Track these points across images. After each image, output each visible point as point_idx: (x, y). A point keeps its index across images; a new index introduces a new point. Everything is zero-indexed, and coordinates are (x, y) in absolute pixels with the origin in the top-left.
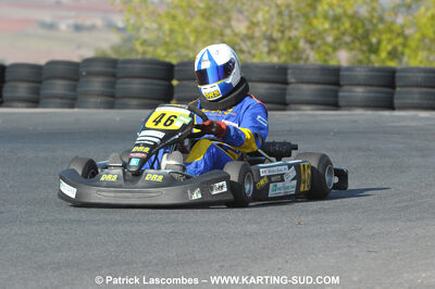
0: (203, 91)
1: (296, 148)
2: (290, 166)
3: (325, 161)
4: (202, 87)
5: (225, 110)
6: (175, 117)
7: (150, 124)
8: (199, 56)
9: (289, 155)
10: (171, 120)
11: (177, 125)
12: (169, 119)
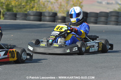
0: (71, 20)
1: (98, 37)
2: (96, 43)
3: (107, 41)
4: (71, 19)
5: (77, 26)
6: (63, 28)
7: (55, 29)
8: (71, 10)
9: (96, 39)
10: (61, 29)
11: (63, 30)
12: (61, 28)
